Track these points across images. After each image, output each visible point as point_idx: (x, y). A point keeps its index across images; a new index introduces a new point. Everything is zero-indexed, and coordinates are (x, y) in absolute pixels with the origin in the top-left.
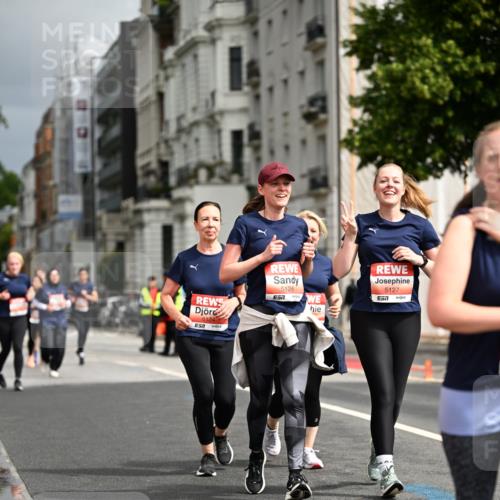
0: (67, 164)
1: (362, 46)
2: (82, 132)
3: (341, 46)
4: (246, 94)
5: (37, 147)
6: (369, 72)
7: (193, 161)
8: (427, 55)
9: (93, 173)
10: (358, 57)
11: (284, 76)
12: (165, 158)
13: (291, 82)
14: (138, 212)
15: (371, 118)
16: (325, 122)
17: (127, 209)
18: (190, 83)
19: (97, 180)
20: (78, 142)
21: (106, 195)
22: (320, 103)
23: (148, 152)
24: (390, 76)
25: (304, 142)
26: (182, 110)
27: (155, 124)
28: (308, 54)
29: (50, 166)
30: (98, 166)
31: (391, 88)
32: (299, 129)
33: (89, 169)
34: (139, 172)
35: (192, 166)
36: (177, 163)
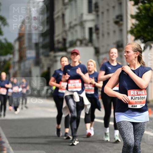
4: (94, 14)
6: (137, 6)
7: (75, 38)
10: (134, 1)
12: (65, 37)
13: (110, 10)
17: (51, 55)
22: (120, 18)
23: (58, 35)
24: (145, 9)
25: (114, 32)
26: (71, 20)
29: (24, 40)
32: (113, 27)
36: (69, 39)
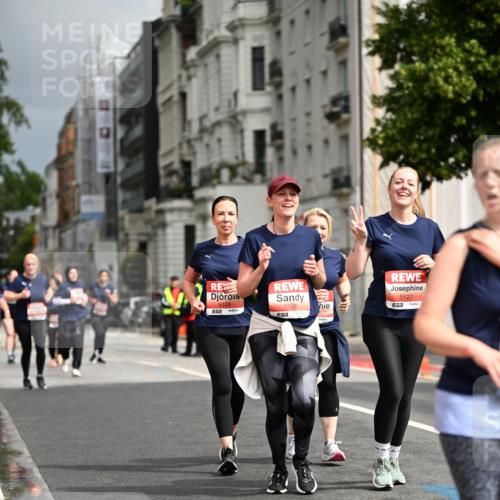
0: (90, 164)
1: (385, 45)
2: (105, 132)
3: (363, 45)
4: (269, 93)
5: (59, 147)
6: (391, 72)
7: (215, 161)
8: (449, 55)
9: (115, 173)
10: (381, 56)
11: (307, 76)
12: (187, 158)
13: (313, 82)
14: (161, 212)
15: (393, 117)
16: (348, 122)
17: (149, 208)
18: (213, 83)
19: (119, 180)
20: (100, 142)
21: (128, 195)
22: (342, 103)
23: (171, 152)
24: (413, 76)
25: (326, 142)
26: (205, 110)
27: (177, 124)
28: (331, 54)
29: (73, 167)
30: (121, 166)
31: (414, 87)
32: (322, 128)
33: (112, 169)
34: (162, 172)
35: (215, 166)
36: (200, 163)
